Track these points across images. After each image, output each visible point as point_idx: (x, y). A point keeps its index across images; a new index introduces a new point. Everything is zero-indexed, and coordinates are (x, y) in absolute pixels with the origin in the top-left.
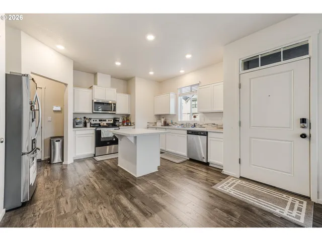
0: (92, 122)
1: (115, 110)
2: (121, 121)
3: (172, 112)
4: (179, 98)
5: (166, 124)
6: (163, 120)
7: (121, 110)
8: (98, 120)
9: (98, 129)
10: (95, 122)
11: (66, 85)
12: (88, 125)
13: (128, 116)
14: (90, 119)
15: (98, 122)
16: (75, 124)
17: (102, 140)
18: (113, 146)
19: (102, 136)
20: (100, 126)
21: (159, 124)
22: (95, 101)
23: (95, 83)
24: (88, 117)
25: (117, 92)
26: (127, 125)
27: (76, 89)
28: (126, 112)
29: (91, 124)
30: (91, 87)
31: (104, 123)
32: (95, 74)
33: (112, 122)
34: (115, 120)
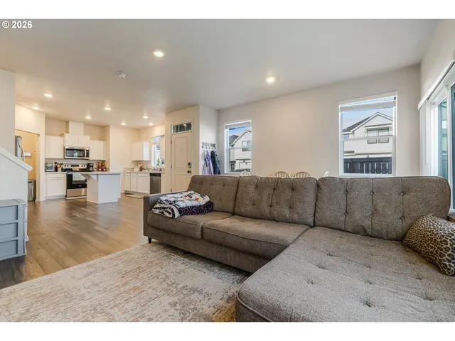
0: (64, 167)
1: (88, 156)
2: (95, 166)
3: (146, 158)
4: (153, 146)
5: (141, 169)
6: (139, 165)
7: (95, 156)
8: (70, 166)
9: (69, 173)
10: (67, 167)
11: (39, 135)
12: (60, 169)
13: (104, 161)
14: (62, 164)
15: (70, 167)
16: (47, 168)
17: (73, 183)
18: (83, 189)
19: (74, 180)
20: (71, 170)
21: (137, 169)
22: (67, 147)
23: (67, 131)
24: (59, 162)
25: (91, 139)
26: (102, 170)
27: (47, 137)
28: (102, 158)
29: (62, 169)
30: (62, 135)
31: (77, 168)
32: (67, 122)
33: (86, 167)
34: (89, 165)
